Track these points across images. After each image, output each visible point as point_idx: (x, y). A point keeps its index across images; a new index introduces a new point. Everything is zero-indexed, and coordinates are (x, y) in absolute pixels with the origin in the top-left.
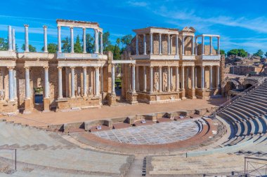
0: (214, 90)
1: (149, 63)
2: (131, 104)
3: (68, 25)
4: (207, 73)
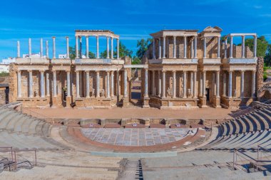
1: (162, 67)
2: (142, 107)
3: (83, 35)
4: (238, 79)
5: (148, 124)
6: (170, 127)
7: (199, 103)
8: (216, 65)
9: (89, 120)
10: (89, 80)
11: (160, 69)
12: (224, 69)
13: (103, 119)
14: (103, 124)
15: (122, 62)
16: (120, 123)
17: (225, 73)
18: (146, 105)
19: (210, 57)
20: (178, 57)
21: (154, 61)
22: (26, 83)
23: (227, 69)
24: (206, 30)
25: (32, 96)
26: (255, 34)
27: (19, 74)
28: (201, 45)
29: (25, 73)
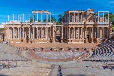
0: (105, 39)
1: (69, 26)
2: (60, 43)
3: (36, 12)
4: (101, 30)
5: (63, 50)
6: (72, 51)
7: (85, 41)
8: (92, 25)
9: (38, 48)
10: (38, 31)
11: (68, 27)
12: (95, 27)
13: (44, 48)
14: (44, 50)
15: (52, 24)
16: (51, 49)
17: (95, 28)
18: (62, 42)
19: (89, 22)
20: (75, 21)
21: (65, 23)
22: (11, 32)
23: (96, 27)
24: (87, 10)
25: (14, 38)
26: (108, 12)
27: (9, 29)
28: (85, 16)
29: (11, 28)
